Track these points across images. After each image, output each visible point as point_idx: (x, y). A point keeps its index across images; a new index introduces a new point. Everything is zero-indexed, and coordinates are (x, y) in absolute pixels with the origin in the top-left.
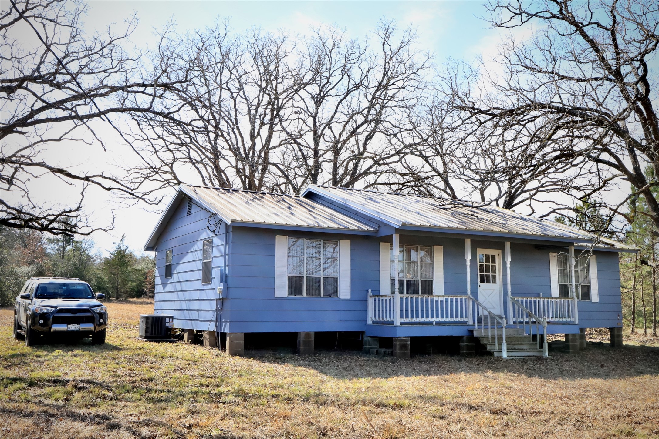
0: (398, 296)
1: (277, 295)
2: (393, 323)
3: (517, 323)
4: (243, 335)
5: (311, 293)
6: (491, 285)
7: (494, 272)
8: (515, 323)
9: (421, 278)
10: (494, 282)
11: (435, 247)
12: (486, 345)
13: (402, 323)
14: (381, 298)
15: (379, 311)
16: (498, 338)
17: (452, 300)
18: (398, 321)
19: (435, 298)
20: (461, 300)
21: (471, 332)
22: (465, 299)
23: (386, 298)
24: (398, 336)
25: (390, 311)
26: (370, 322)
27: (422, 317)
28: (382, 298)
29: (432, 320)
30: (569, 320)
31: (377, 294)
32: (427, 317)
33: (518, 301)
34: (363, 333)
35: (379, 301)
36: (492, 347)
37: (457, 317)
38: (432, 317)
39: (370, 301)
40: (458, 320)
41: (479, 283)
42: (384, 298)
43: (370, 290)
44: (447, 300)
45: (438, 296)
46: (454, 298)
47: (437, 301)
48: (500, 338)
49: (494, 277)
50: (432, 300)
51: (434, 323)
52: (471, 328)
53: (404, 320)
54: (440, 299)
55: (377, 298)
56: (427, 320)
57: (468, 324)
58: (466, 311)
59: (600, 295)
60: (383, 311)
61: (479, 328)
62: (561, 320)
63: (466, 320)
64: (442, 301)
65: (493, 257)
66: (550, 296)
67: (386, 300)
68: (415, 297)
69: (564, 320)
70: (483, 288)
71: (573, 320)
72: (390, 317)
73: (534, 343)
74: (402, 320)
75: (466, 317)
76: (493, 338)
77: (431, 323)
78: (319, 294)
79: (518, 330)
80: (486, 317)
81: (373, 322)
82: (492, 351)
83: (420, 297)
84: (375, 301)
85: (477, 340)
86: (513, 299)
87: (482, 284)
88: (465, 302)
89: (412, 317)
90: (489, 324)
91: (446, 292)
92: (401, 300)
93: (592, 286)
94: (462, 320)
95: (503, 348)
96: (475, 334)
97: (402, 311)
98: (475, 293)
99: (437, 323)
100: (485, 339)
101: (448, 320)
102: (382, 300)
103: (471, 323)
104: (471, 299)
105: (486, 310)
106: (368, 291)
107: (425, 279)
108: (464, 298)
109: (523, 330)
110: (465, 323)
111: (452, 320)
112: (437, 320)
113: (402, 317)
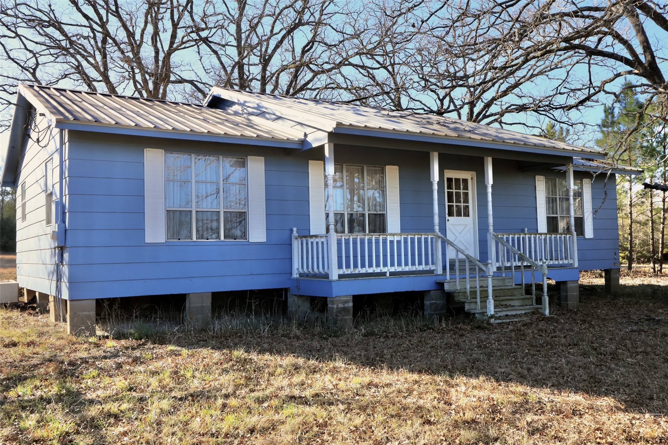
0: (334, 237)
1: (147, 240)
2: (326, 276)
3: (503, 268)
4: (94, 302)
5: (205, 236)
6: (462, 218)
7: (466, 200)
8: (499, 268)
9: (369, 210)
10: (467, 214)
11: (388, 168)
12: (464, 303)
13: (340, 276)
14: (310, 240)
15: (307, 258)
16: (481, 291)
17: (413, 240)
18: (334, 275)
19: (389, 238)
20: (426, 240)
21: (440, 285)
22: (432, 238)
23: (317, 240)
24: (334, 296)
25: (323, 257)
26: (295, 275)
27: (370, 266)
28: (312, 240)
29: (385, 270)
30: (566, 262)
31: (305, 235)
32: (378, 265)
33: (502, 238)
34: (286, 290)
35: (307, 244)
36: (473, 306)
37: (420, 263)
38: (385, 265)
39: (296, 245)
40: (423, 267)
41: (447, 216)
42: (314, 240)
43: (295, 229)
44: (406, 240)
45: (393, 235)
46: (416, 236)
47: (392, 242)
48: (484, 292)
49: (467, 208)
50: (385, 241)
51: (388, 274)
52: (440, 279)
53: (345, 271)
54: (396, 238)
55: (304, 240)
56: (378, 270)
57: (435, 272)
58: (432, 255)
59: (595, 229)
60: (312, 258)
61: (453, 278)
62: (557, 262)
63: (433, 268)
64: (399, 242)
65: (465, 181)
66: (536, 232)
67: (317, 243)
68: (359, 236)
69: (561, 262)
70: (453, 222)
71: (571, 262)
72: (323, 268)
73: (528, 296)
74: (341, 272)
75: (433, 264)
76: (473, 293)
77: (384, 274)
78: (218, 237)
79: (504, 280)
80: (462, 261)
81: (301, 275)
82: (472, 312)
83: (367, 238)
84: (302, 244)
85: (449, 296)
86: (496, 237)
87: (451, 218)
88: (432, 242)
89: (356, 266)
90: (468, 272)
91: (404, 230)
92: (339, 243)
93: (585, 218)
94: (428, 268)
95: (488, 307)
96: (447, 287)
97: (340, 257)
98: (443, 229)
99: (392, 274)
100: (461, 294)
101: (407, 269)
102: (312, 243)
103: (440, 271)
104: (439, 237)
105: (463, 253)
106: (292, 231)
107: (375, 213)
108: (430, 237)
109: (512, 278)
110: (431, 272)
111: (414, 268)
112: (393, 269)
113: (340, 267)
